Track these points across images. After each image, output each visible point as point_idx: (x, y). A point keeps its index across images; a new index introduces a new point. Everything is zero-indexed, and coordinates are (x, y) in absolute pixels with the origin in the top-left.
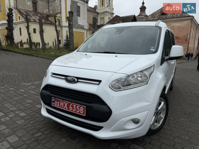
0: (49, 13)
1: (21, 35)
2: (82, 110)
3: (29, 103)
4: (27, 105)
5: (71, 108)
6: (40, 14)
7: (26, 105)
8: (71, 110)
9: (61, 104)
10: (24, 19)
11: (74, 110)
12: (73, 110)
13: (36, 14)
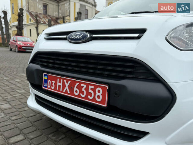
0: (58, 16)
1: (31, 36)
2: (100, 94)
3: (20, 93)
4: (17, 95)
5: (76, 92)
6: (50, 16)
7: (14, 95)
8: (76, 94)
9: (58, 84)
10: (35, 21)
11: (83, 94)
12: (81, 94)
13: (47, 17)
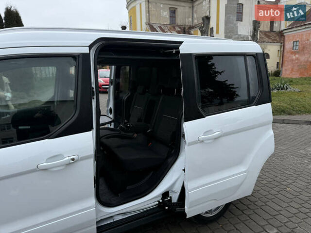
0: (193, 24)
6: (180, 26)
13: (174, 28)
